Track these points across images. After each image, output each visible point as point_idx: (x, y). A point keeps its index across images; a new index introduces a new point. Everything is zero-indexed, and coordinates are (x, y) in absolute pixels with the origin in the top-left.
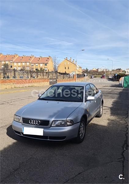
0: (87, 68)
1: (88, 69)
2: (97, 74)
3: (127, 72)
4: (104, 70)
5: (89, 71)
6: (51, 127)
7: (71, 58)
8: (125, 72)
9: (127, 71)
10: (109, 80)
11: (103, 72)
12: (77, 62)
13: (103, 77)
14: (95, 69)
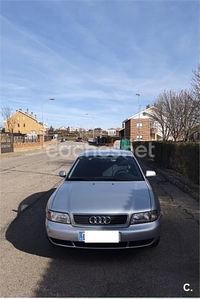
0: (51, 127)
1: (53, 127)
2: (68, 136)
3: (109, 133)
4: (78, 130)
5: (54, 131)
6: (131, 226)
7: (27, 109)
8: (107, 133)
9: (109, 131)
10: (90, 145)
11: (76, 132)
12: (37, 116)
13: (79, 140)
14: (63, 128)
